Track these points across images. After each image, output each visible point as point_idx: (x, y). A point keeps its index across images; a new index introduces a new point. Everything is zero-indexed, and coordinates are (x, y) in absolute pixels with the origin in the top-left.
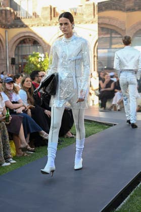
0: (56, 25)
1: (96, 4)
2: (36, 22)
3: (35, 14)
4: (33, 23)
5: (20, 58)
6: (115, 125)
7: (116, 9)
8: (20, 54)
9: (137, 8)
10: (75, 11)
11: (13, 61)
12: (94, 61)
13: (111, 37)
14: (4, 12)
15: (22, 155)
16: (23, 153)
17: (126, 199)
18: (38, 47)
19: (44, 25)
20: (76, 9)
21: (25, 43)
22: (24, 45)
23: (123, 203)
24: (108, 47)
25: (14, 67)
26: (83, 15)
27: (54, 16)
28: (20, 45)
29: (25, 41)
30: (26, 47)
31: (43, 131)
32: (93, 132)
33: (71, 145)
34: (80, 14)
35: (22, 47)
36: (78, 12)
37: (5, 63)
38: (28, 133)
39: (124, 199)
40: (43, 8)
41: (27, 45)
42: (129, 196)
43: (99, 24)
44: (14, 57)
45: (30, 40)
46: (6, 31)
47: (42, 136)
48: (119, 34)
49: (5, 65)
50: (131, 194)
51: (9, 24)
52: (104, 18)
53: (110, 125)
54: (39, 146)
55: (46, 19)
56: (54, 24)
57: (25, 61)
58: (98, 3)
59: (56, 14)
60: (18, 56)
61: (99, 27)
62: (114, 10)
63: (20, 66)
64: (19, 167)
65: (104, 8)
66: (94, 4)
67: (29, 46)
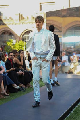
0: (23, 24)
1: (45, 13)
2: (11, 22)
3: (11, 18)
4: (10, 23)
5: (2, 42)
7: (57, 16)
8: (2, 40)
9: (68, 15)
10: (33, 16)
15: (2, 98)
16: (3, 96)
18: (13, 36)
19: (16, 24)
22: (4, 35)
27: (22, 19)
28: (2, 35)
29: (5, 33)
30: (5, 36)
31: (14, 84)
32: (43, 85)
33: (31, 92)
35: (3, 36)
38: (6, 85)
41: (6, 35)
43: (47, 24)
45: (8, 33)
47: (14, 87)
48: (58, 30)
52: (50, 20)
54: (12, 93)
55: (17, 20)
56: (21, 24)
57: (5, 44)
58: (47, 12)
59: (22, 18)
61: (47, 26)
62: (55, 16)
65: (50, 15)
66: (44, 13)
67: (7, 36)
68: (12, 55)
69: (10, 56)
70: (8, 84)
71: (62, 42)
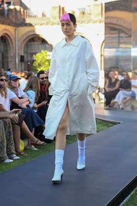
1: (104, 5)
2: (45, 21)
3: (43, 15)
4: (42, 22)
5: (29, 56)
6: (119, 123)
8: (29, 52)
10: (83, 10)
11: (22, 59)
12: (101, 60)
13: (119, 37)
14: (14, 11)
17: (126, 199)
18: (47, 45)
19: (53, 24)
20: (85, 9)
21: (34, 41)
22: (33, 43)
23: (123, 203)
24: (117, 47)
25: (23, 64)
26: (91, 14)
28: (29, 43)
29: (35, 39)
30: (35, 45)
32: (98, 130)
34: (88, 14)
35: (31, 45)
36: (86, 11)
37: (14, 60)
38: (33, 127)
39: (124, 199)
40: (53, 8)
41: (36, 43)
42: (129, 196)
43: (105, 24)
44: (23, 54)
45: (39, 39)
46: (15, 30)
48: (127, 34)
49: (14, 62)
50: (132, 193)
51: (19, 22)
52: (111, 17)
53: (114, 123)
55: (55, 18)
58: (105, 3)
60: (27, 54)
61: (105, 27)
62: (121, 10)
63: (29, 63)
64: (22, 164)
65: (111, 8)
66: (102, 4)
67: (38, 45)
68: (43, 78)
69: (41, 80)
70: (37, 125)
71: (132, 55)
